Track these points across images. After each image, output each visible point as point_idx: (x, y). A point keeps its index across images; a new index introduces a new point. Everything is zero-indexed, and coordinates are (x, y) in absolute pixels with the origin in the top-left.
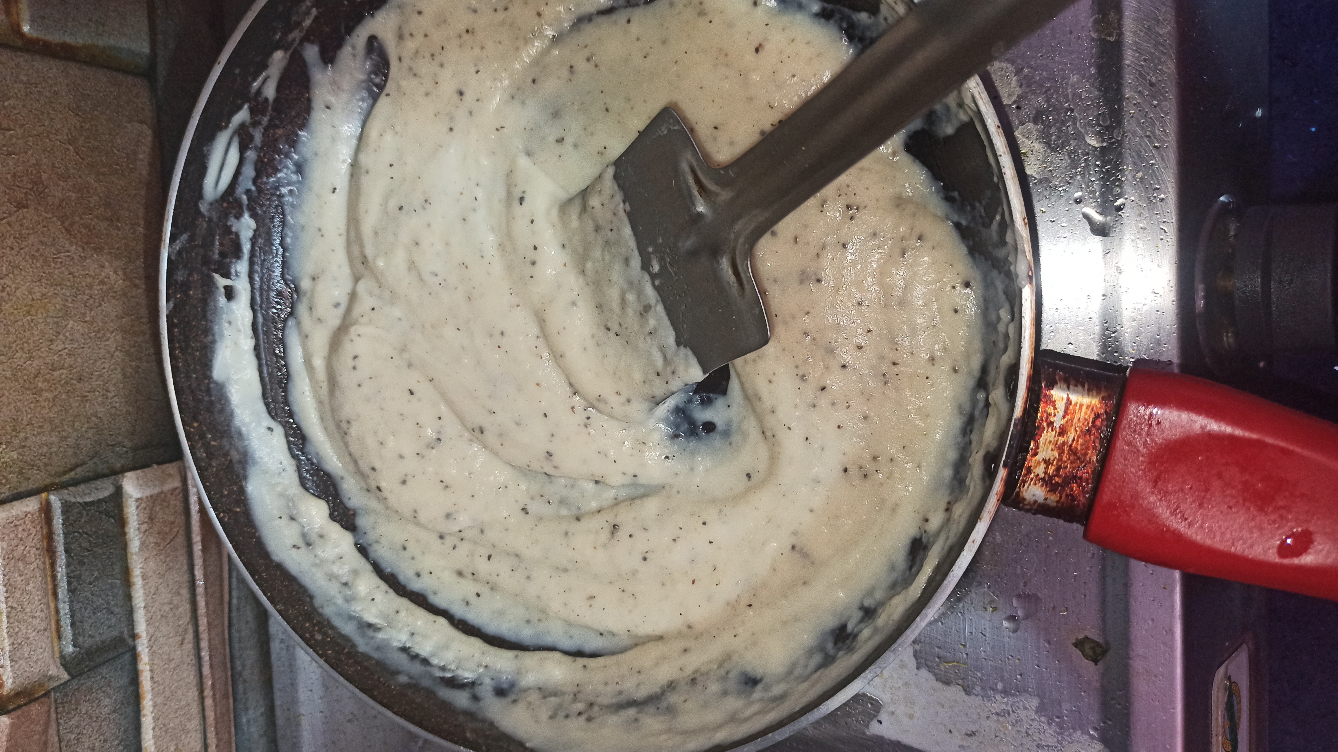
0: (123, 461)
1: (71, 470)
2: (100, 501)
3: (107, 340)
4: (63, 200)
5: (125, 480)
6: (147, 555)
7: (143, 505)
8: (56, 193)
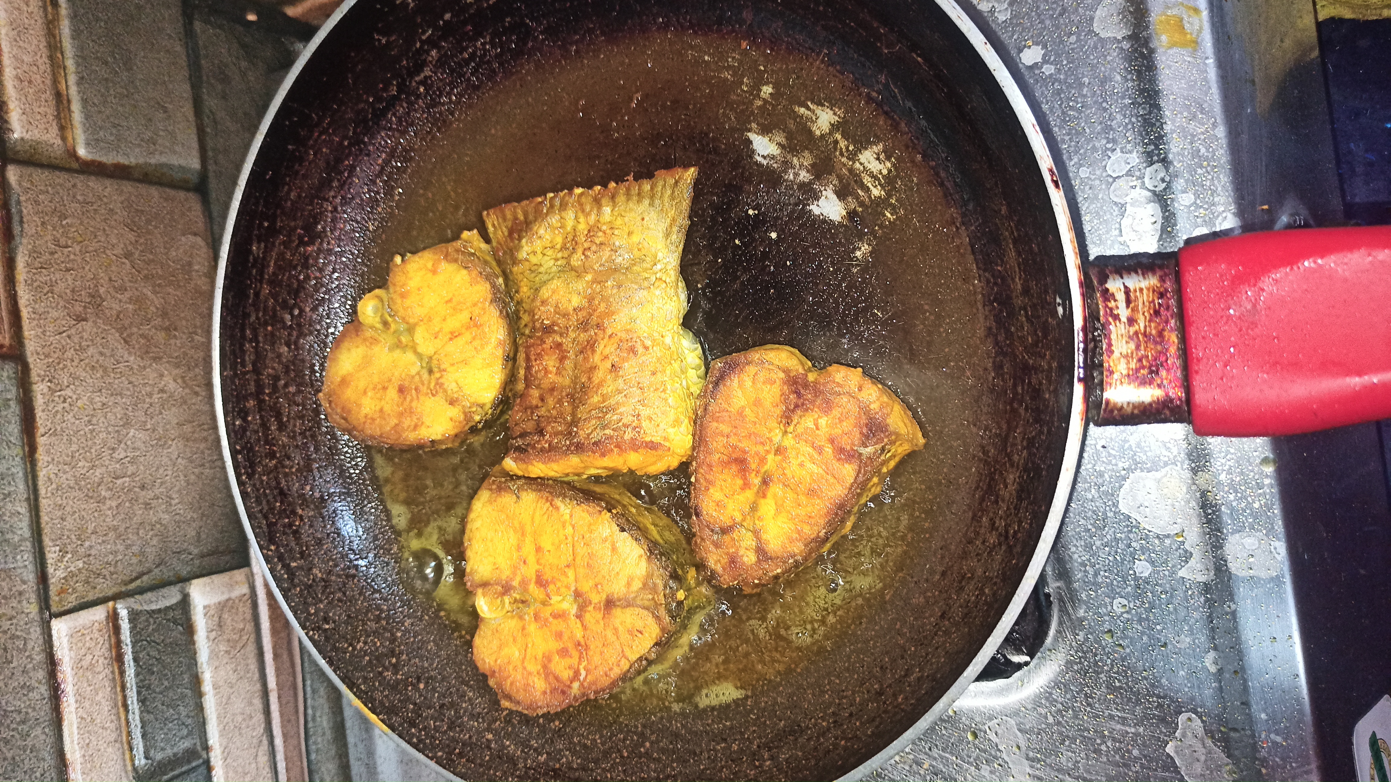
0: (189, 569)
1: (137, 578)
2: (167, 608)
3: (169, 448)
4: (120, 312)
5: (192, 587)
6: (217, 663)
7: (212, 612)
8: (114, 305)
